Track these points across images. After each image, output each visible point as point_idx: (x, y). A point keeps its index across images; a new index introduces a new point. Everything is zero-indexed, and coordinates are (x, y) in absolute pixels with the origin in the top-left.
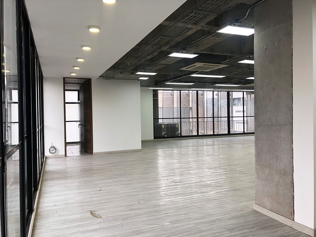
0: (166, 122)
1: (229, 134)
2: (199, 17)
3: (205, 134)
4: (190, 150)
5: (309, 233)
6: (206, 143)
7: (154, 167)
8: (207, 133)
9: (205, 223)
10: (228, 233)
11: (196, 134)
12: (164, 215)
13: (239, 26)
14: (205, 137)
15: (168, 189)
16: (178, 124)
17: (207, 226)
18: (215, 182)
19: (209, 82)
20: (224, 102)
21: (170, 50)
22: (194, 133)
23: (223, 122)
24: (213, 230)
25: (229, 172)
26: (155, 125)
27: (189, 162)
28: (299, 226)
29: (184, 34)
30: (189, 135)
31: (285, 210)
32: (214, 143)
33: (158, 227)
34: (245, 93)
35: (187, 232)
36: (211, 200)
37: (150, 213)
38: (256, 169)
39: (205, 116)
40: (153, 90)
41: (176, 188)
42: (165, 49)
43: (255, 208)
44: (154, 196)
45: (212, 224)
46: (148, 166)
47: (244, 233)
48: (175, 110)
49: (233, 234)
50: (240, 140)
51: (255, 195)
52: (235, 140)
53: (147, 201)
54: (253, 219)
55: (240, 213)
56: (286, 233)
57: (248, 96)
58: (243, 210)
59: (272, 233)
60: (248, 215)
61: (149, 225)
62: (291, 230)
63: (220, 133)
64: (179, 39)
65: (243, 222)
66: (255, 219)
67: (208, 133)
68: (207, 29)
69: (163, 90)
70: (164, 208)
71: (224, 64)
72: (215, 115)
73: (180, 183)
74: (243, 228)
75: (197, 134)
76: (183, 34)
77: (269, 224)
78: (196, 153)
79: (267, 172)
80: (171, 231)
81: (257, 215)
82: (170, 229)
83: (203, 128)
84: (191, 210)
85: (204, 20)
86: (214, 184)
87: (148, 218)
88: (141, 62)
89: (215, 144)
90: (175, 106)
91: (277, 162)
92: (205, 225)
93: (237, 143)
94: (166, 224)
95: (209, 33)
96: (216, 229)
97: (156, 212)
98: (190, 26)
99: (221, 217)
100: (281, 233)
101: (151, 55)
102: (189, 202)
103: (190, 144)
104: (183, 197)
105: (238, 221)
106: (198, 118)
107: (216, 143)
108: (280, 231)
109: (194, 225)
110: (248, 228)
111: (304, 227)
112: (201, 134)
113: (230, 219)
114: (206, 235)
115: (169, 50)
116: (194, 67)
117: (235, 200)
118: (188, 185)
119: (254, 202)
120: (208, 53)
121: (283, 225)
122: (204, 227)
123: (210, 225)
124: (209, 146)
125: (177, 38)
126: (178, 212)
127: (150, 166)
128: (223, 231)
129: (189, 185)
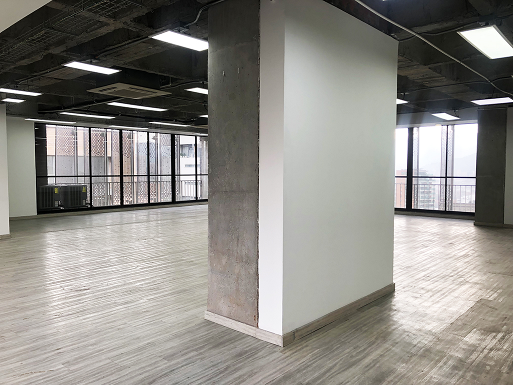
0: (62, 182)
1: (174, 202)
2: (119, 7)
3: (135, 203)
4: (108, 231)
5: (276, 341)
6: (136, 218)
7: (35, 267)
8: (137, 201)
9: (127, 353)
10: (166, 364)
11: (119, 204)
12: (53, 353)
13: (185, 33)
14: (135, 208)
15: (64, 303)
16: (86, 186)
17: (131, 358)
18: (147, 284)
19: (140, 117)
20: (166, 151)
21: (67, 54)
22: (115, 201)
23: (165, 183)
24: (140, 363)
25: (170, 264)
26: (41, 189)
27: (105, 253)
28: (265, 334)
29: (94, 32)
30: (106, 205)
31: (247, 313)
32: (149, 217)
33: (41, 376)
34: (198, 138)
35: (95, 374)
36: (139, 314)
37: (24, 353)
38: (210, 257)
39: (135, 174)
40: (35, 123)
41: (78, 300)
42: (57, 52)
43: (207, 317)
44: (33, 320)
45: (139, 353)
46: (23, 266)
47: (190, 358)
48: (81, 162)
49: (173, 362)
50: (190, 211)
51: (207, 298)
52: (183, 212)
53: (20, 332)
54: (204, 334)
55: (184, 328)
56: (247, 347)
57: (203, 143)
58: (190, 323)
59: (229, 350)
60: (197, 329)
61: (22, 375)
62: (254, 341)
63: (159, 201)
64: (84, 38)
65: (188, 342)
66: (206, 333)
67: (139, 201)
68: (134, 30)
69: (57, 125)
70: (54, 340)
71: (163, 91)
72: (152, 172)
73: (86, 291)
74: (188, 350)
75: (121, 203)
76: (92, 31)
77: (226, 338)
78: (118, 237)
79: (224, 261)
80: (65, 379)
81: (209, 326)
82: (64, 375)
83: (131, 193)
84: (105, 336)
85: (128, 13)
86: (147, 285)
87: (21, 362)
88: (7, 70)
89: (151, 220)
90: (81, 152)
91: (238, 245)
92: (128, 357)
93: (186, 216)
94: (56, 368)
95: (138, 37)
96: (145, 361)
97: (38, 349)
98: (102, 19)
99: (156, 338)
100: (241, 348)
101: (28, 59)
102: (101, 322)
103: (109, 222)
104: (91, 315)
105: (181, 341)
106: (121, 176)
107: (153, 217)
108: (239, 346)
109: (109, 361)
110: (196, 350)
111: (271, 334)
112: (128, 203)
113: (170, 340)
114: (129, 373)
115: (64, 54)
116: (113, 90)
117: (179, 309)
118: (101, 292)
119: (206, 307)
120: (137, 69)
121: (244, 336)
122: (126, 360)
123: (137, 355)
124: (141, 222)
125: (80, 36)
126: (80, 343)
127: (28, 266)
128: (157, 361)
129: (103, 292)
